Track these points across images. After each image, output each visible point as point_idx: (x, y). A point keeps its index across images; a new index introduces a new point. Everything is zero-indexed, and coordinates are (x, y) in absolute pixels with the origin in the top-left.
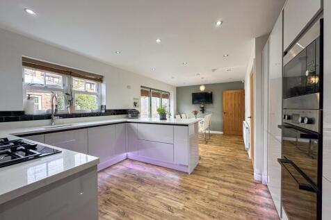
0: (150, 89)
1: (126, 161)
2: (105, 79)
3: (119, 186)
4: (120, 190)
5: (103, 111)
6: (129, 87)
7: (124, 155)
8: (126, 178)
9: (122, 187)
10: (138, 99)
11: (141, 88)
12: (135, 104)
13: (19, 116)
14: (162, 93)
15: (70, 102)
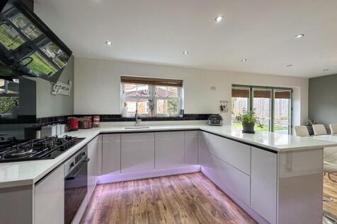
0: (251, 87)
1: (197, 174)
2: (184, 83)
3: (168, 202)
4: (165, 208)
5: (181, 116)
6: (213, 88)
7: (197, 167)
8: (181, 196)
9: (170, 205)
10: (227, 102)
11: (231, 88)
12: (222, 108)
13: (118, 118)
14: (275, 91)
15: (152, 107)
